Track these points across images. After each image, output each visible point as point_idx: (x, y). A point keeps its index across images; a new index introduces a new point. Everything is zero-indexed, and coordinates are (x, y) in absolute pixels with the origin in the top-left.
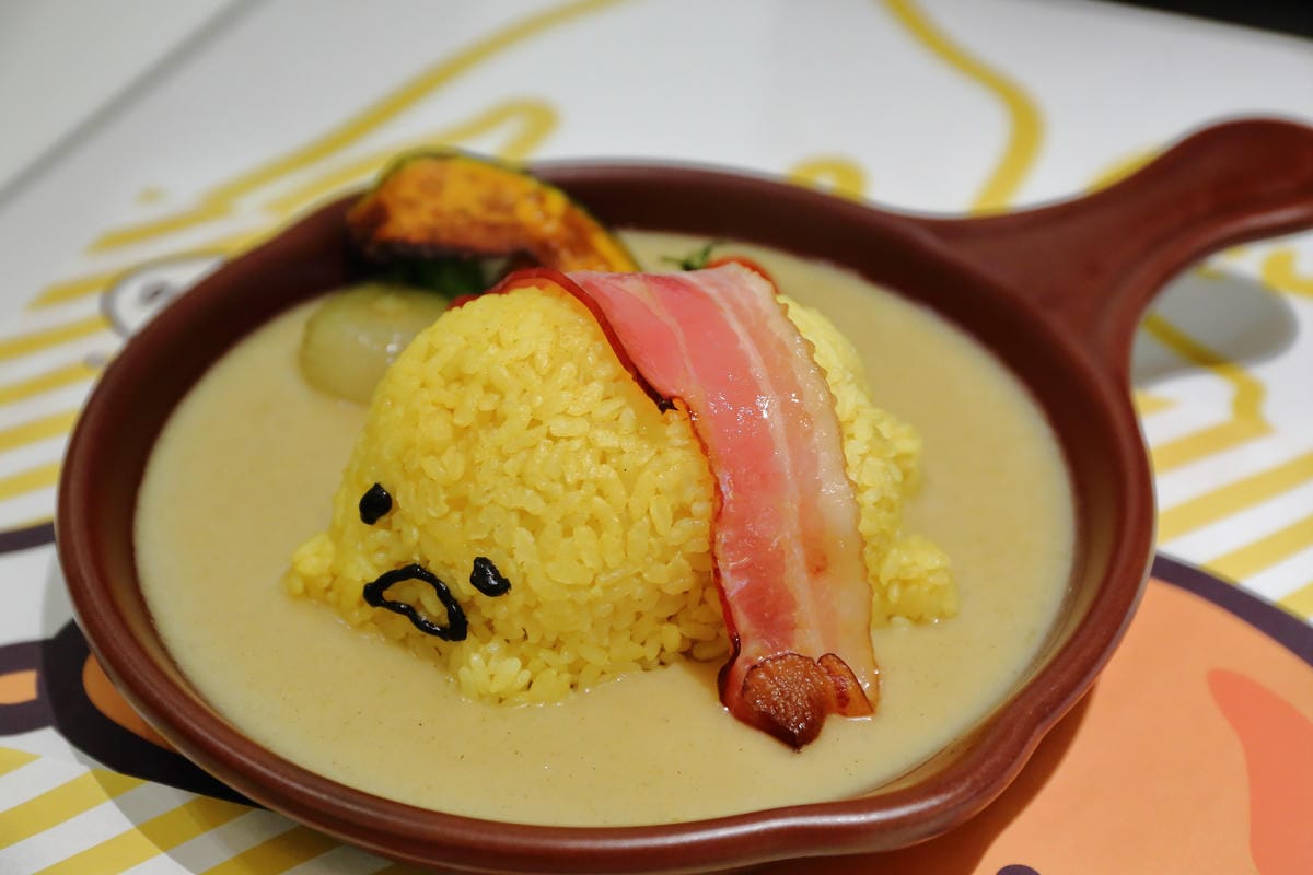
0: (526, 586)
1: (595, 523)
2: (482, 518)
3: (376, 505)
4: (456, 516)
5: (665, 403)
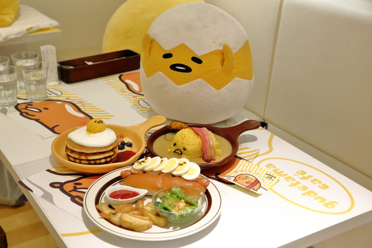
0: (188, 149)
1: (193, 145)
2: (184, 144)
3: (175, 145)
5: (198, 135)
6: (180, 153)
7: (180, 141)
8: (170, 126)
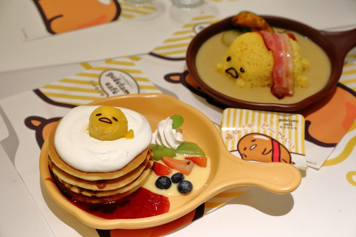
0: (247, 72)
1: (257, 65)
2: (242, 62)
3: (229, 59)
4: (239, 61)
5: (269, 49)
7: (237, 54)
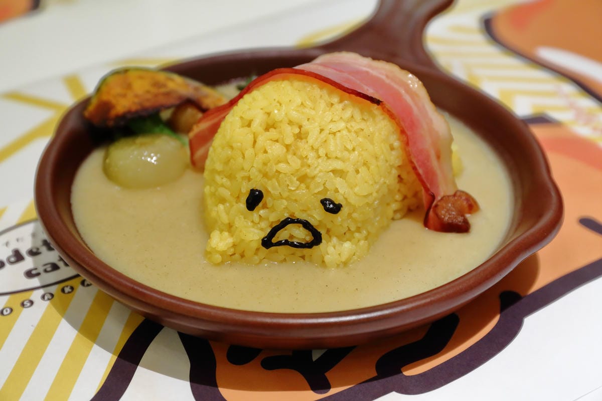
0: (349, 204)
2: (318, 180)
4: (303, 185)
6: (299, 234)
7: (282, 167)
8: (94, 102)
